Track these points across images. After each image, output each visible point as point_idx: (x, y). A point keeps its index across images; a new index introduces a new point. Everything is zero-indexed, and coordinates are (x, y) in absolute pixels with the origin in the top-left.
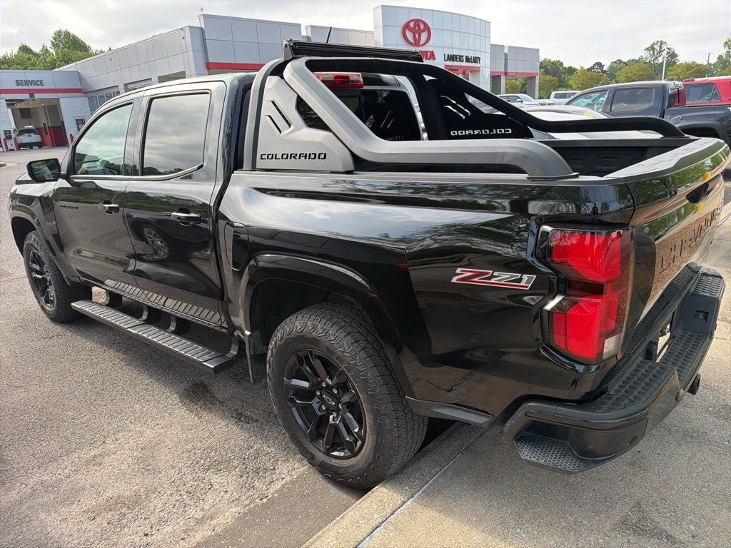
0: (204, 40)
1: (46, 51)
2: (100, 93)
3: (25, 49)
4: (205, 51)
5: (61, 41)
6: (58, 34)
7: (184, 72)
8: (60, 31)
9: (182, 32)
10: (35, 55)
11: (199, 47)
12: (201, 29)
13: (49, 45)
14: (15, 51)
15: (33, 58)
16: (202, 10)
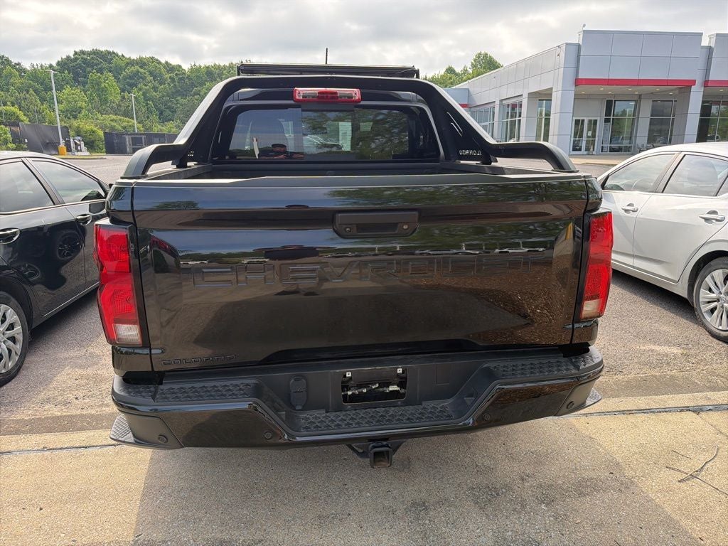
0: (578, 56)
1: (465, 71)
2: (482, 108)
3: (450, 70)
4: (578, 67)
5: (479, 62)
6: (479, 56)
7: (552, 88)
8: (480, 54)
9: (558, 49)
10: (456, 74)
11: (573, 63)
12: (579, 45)
13: (469, 66)
14: (443, 72)
15: (454, 77)
16: (584, 26)
